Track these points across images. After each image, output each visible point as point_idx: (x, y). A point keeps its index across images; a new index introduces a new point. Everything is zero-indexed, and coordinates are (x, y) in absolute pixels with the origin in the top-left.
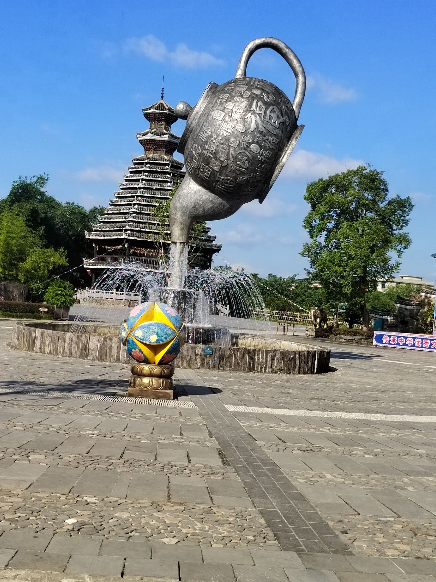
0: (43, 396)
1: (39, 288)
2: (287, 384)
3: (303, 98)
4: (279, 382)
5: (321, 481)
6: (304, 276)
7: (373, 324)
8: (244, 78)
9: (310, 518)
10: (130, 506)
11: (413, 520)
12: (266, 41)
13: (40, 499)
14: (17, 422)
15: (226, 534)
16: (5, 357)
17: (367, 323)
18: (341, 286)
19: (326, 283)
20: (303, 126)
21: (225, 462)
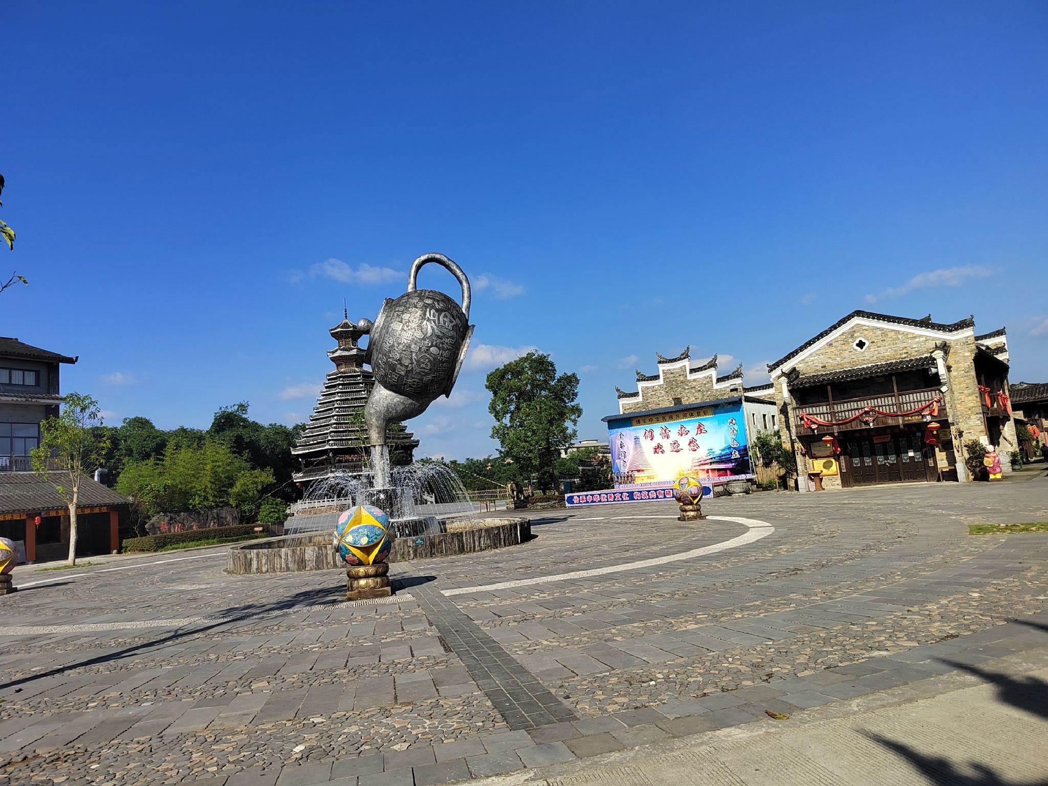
0: (262, 618)
1: (252, 510)
2: (496, 558)
3: (470, 302)
4: (488, 558)
5: (538, 649)
6: (497, 455)
7: (562, 488)
8: (416, 291)
9: (533, 690)
10: (359, 717)
11: (626, 670)
12: (430, 257)
13: (265, 731)
14: (238, 651)
15: (456, 725)
16: (222, 584)
17: (557, 488)
18: (530, 459)
19: (517, 459)
20: (474, 326)
21: (447, 649)
